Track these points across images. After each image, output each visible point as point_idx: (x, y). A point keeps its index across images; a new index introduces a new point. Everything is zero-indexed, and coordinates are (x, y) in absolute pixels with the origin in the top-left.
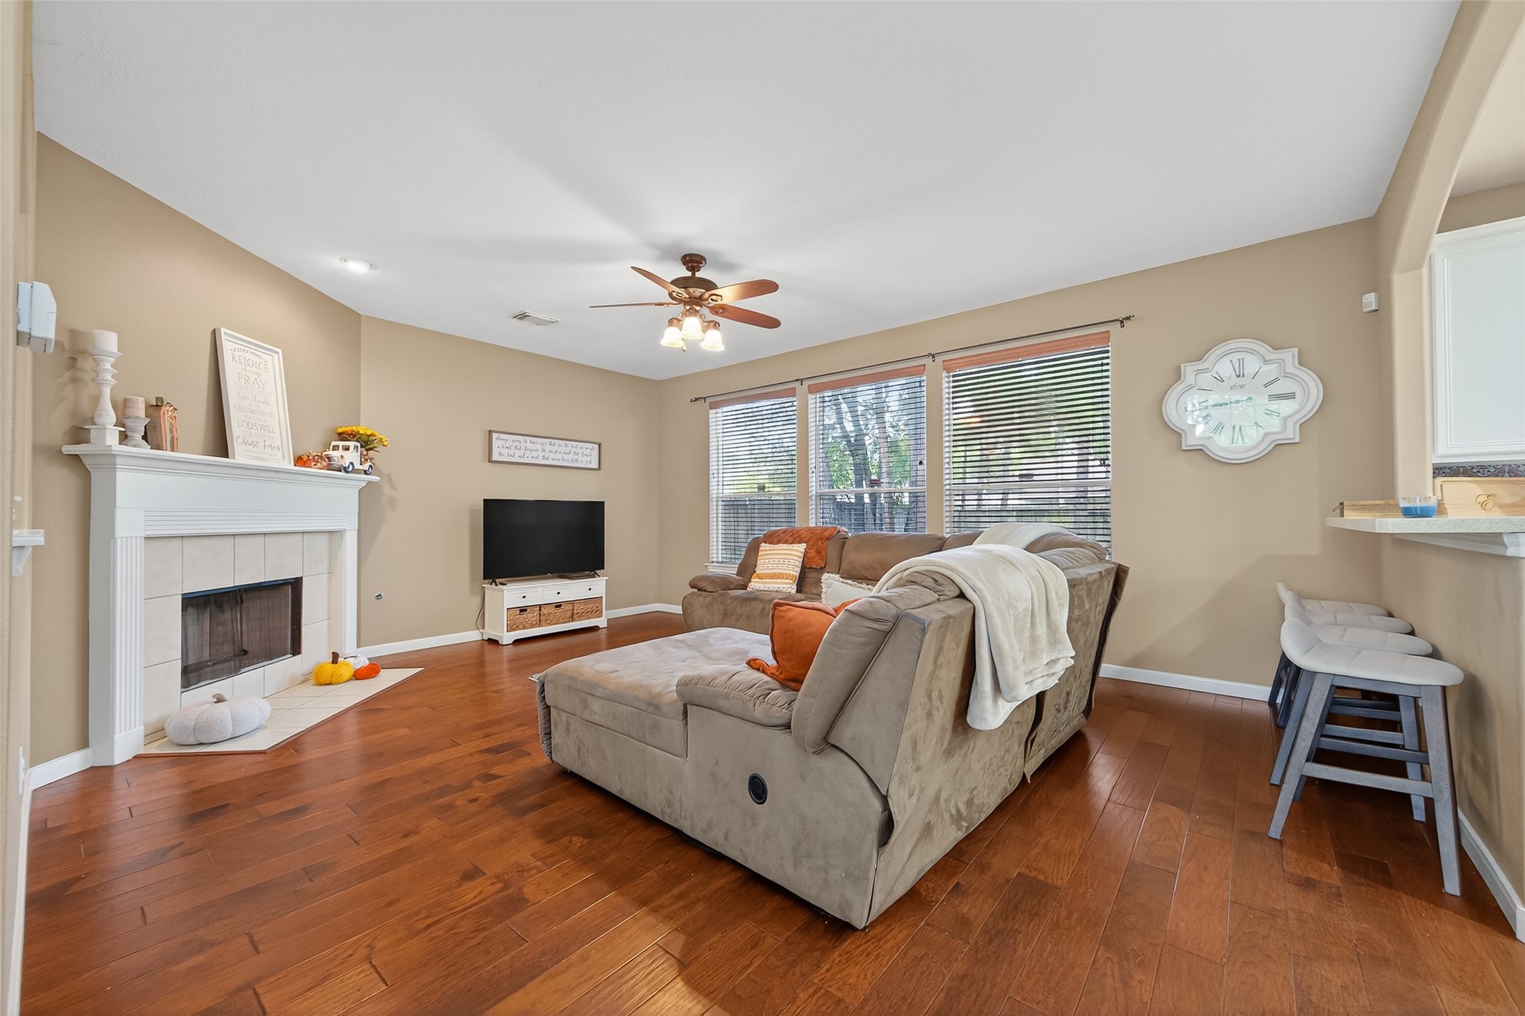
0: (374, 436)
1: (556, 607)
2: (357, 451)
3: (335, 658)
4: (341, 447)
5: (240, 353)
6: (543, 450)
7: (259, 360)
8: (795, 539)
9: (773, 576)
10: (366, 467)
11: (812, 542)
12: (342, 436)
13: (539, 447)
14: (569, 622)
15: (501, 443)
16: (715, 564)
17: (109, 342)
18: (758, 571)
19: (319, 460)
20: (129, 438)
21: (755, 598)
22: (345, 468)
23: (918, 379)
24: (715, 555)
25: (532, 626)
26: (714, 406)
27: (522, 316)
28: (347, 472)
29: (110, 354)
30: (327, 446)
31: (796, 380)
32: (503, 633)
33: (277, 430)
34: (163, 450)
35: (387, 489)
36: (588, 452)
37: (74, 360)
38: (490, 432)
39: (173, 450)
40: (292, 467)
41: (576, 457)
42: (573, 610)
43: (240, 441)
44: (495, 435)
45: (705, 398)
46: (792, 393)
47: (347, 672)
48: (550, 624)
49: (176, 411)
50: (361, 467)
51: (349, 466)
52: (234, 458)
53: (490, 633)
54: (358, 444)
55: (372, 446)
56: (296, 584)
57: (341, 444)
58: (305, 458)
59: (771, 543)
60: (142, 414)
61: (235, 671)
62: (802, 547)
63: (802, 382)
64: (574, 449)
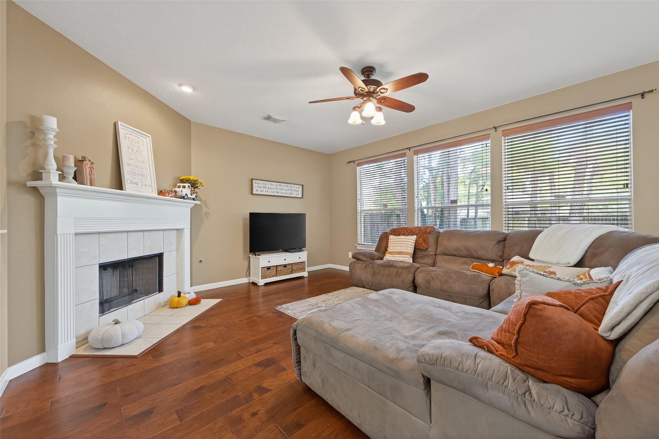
0: (197, 181)
1: (284, 267)
2: (189, 189)
3: (179, 294)
4: (181, 186)
5: (128, 136)
6: (276, 189)
7: (139, 140)
8: (409, 233)
9: (399, 253)
10: (194, 196)
11: (420, 235)
12: (182, 181)
13: (275, 187)
14: (290, 274)
15: (257, 185)
16: (360, 245)
17: (52, 123)
18: (389, 250)
19: (171, 193)
20: (66, 178)
21: (390, 265)
22: (183, 197)
23: (485, 143)
24: (360, 241)
25: (273, 276)
26: (359, 165)
27: (269, 118)
28: (184, 199)
29: (53, 130)
30: (175, 186)
31: (407, 148)
32: (259, 280)
33: (149, 176)
34: (85, 185)
35: (204, 209)
36: (297, 189)
37: (33, 133)
38: (252, 180)
39: (91, 185)
40: (156, 195)
41: (291, 192)
42: (292, 268)
43: (129, 182)
44: (254, 181)
45: (354, 161)
46: (404, 155)
47: (184, 302)
48: (281, 275)
49: (93, 164)
50: (191, 197)
51: (185, 196)
52: (126, 191)
53: (253, 279)
54: (190, 185)
55: (196, 186)
56: (160, 256)
57: (182, 185)
58: (164, 191)
59: (395, 235)
60: (73, 165)
61: (129, 302)
62: (414, 237)
63: (410, 150)
64: (291, 188)
